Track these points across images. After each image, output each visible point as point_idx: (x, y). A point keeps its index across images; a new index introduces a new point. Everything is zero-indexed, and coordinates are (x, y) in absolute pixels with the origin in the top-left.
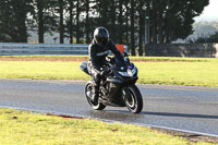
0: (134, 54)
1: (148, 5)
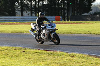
0: (65, 21)
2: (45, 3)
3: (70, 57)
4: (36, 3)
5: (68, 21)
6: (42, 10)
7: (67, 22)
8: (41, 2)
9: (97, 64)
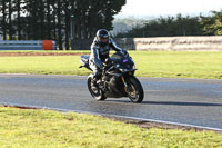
0: (61, 49)
1: (73, 5)
2: (22, 15)
3: (66, 121)
4: (5, 15)
5: (67, 49)
6: (16, 28)
7: (65, 51)
8: (15, 13)
9: (115, 133)
